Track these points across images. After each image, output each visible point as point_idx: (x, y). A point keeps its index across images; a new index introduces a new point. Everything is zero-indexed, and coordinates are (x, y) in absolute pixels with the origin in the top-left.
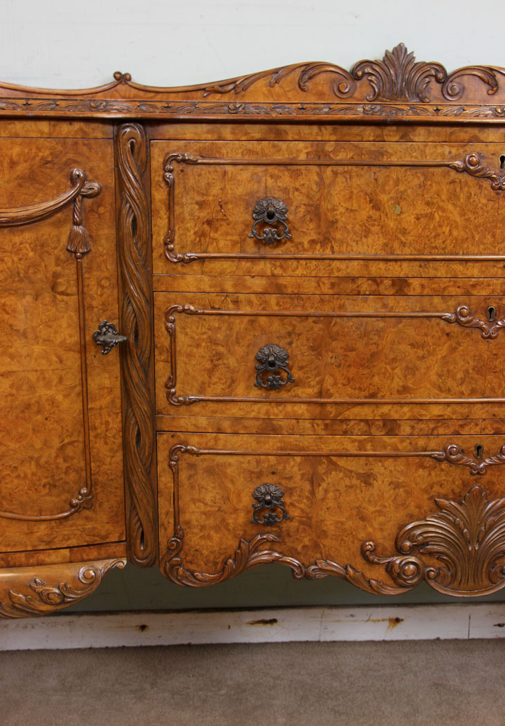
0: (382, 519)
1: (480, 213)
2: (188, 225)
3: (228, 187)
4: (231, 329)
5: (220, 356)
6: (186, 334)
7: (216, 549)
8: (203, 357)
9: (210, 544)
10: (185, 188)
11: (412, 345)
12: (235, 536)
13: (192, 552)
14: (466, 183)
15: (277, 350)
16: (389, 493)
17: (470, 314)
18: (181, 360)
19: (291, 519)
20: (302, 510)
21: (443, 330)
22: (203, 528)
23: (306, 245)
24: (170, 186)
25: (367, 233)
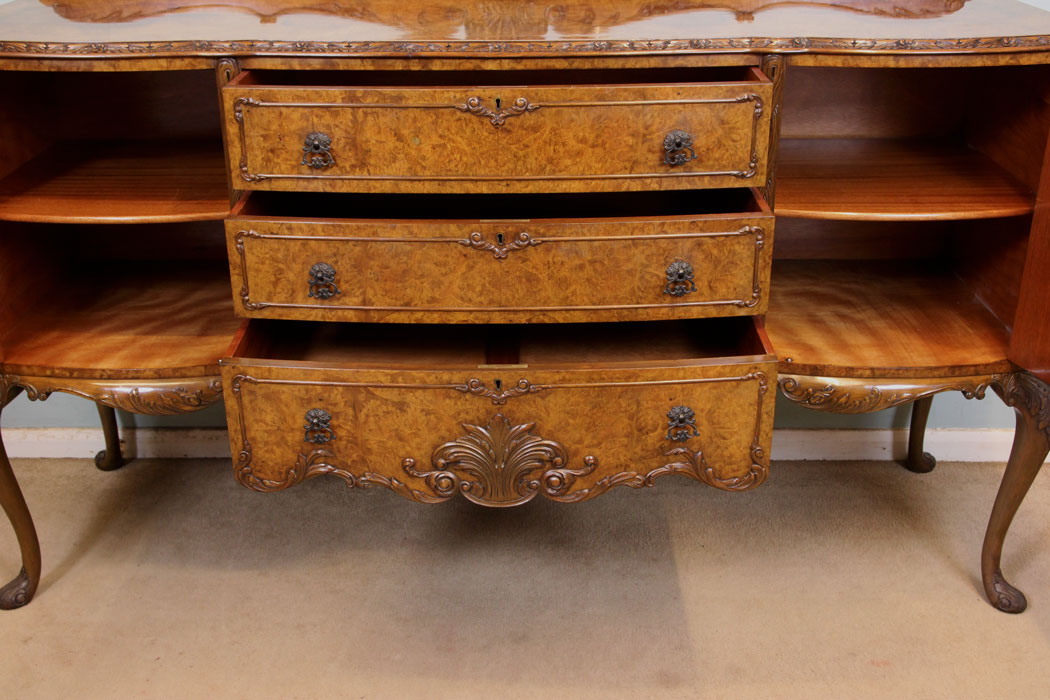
0: (418, 440)
1: (484, 142)
2: (257, 153)
3: (284, 124)
4: (288, 250)
5: (281, 271)
6: (253, 254)
7: (279, 460)
8: (268, 272)
9: (273, 456)
10: (251, 124)
11: (436, 264)
12: (294, 451)
13: (260, 464)
14: (470, 120)
15: (325, 267)
16: (423, 418)
17: (482, 239)
18: (251, 275)
19: (340, 439)
20: (349, 431)
21: (460, 252)
22: (266, 443)
23: (348, 169)
24: (241, 123)
25: (394, 159)
